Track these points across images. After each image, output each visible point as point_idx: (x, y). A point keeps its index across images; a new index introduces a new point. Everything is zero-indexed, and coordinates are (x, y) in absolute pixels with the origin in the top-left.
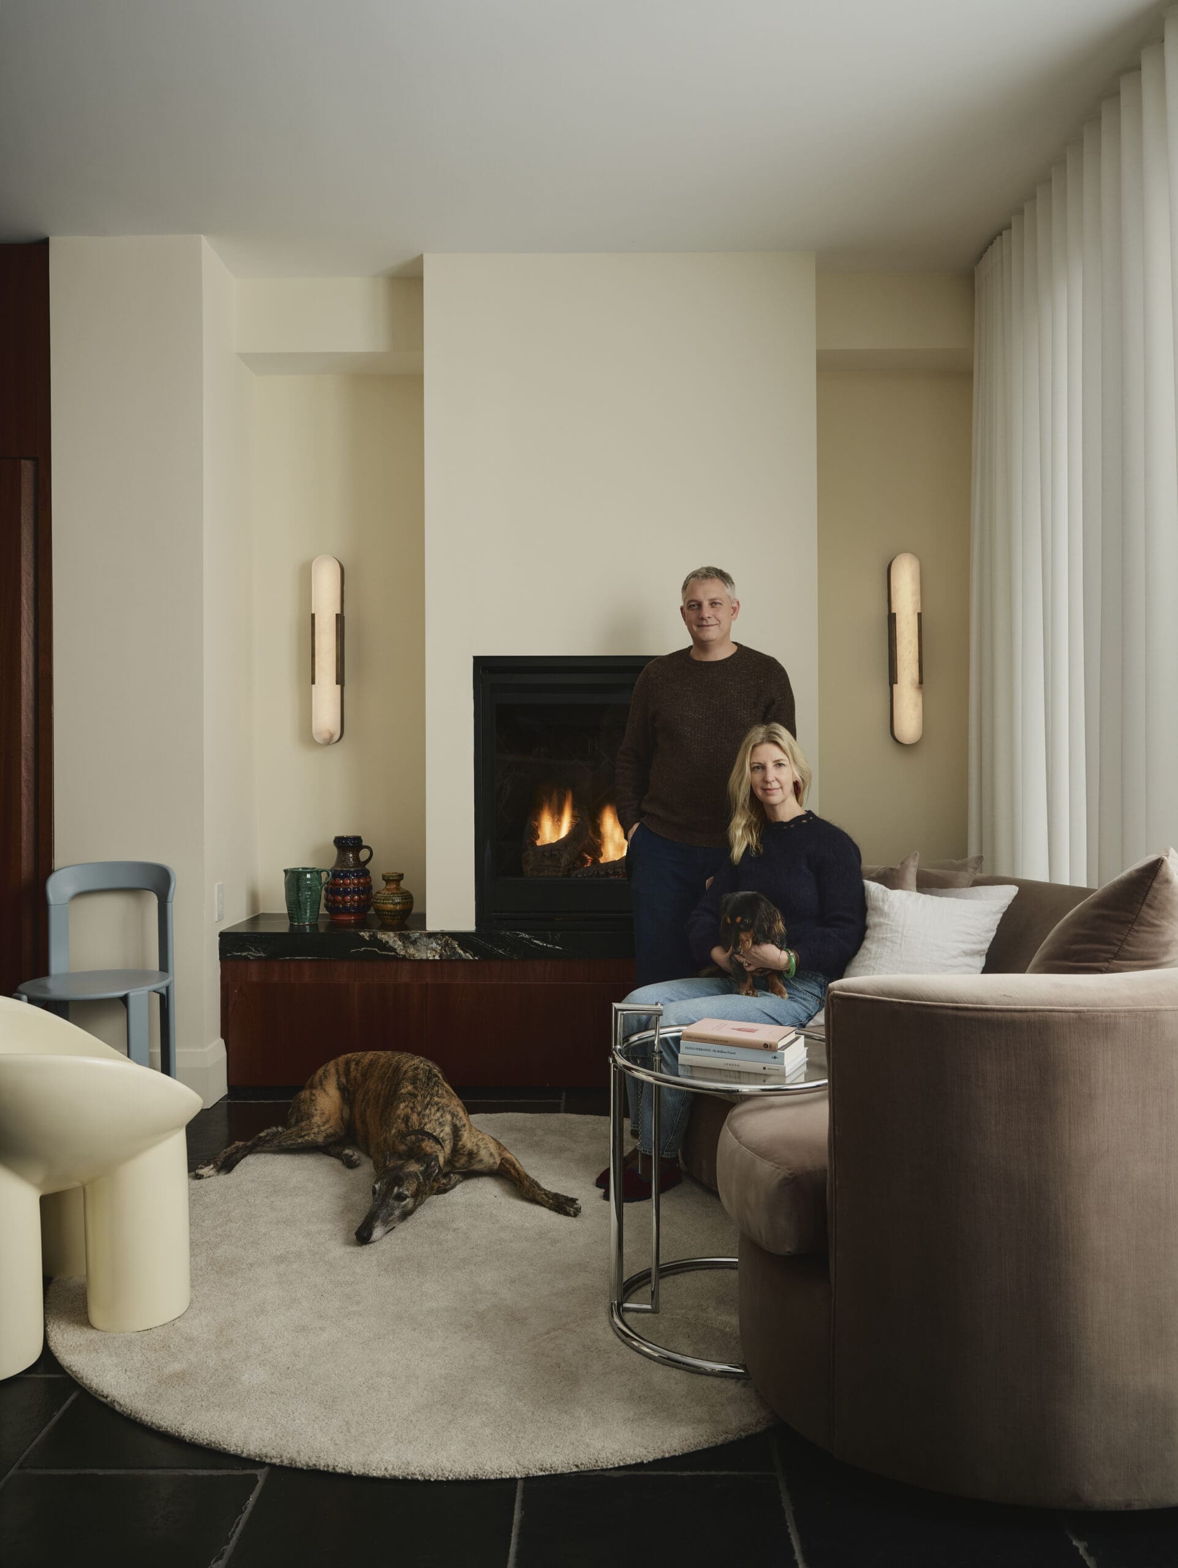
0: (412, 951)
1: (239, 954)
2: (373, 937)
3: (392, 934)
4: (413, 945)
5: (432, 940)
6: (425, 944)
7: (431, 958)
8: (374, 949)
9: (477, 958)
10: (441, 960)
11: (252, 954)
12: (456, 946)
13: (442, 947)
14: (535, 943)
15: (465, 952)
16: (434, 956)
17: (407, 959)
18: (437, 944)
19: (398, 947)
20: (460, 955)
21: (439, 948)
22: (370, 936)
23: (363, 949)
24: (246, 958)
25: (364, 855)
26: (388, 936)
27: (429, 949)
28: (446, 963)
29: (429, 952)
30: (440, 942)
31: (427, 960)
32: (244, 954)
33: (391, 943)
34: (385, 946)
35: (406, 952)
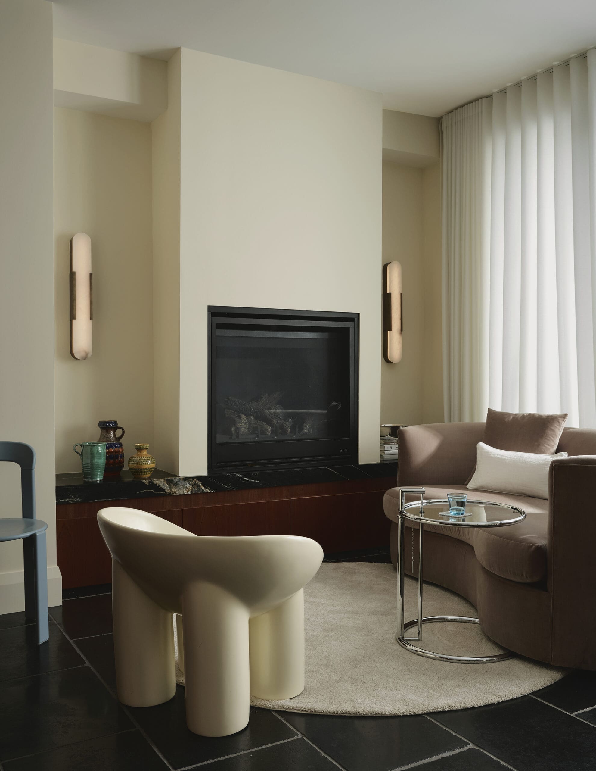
0: (174, 490)
1: (63, 500)
2: (151, 483)
3: (162, 480)
4: (175, 486)
5: (186, 482)
6: (182, 485)
7: (186, 493)
8: (151, 490)
9: (212, 491)
10: (192, 494)
11: (72, 500)
12: (201, 485)
13: (192, 486)
14: (245, 479)
15: (206, 488)
16: (188, 492)
17: (172, 495)
18: (190, 484)
19: (166, 488)
20: (203, 490)
21: (191, 486)
22: (149, 482)
23: (144, 491)
24: (68, 503)
25: (119, 433)
26: (160, 482)
27: (185, 488)
28: (195, 495)
29: (185, 489)
30: (191, 483)
31: (184, 495)
32: (66, 500)
33: (162, 486)
34: (158, 488)
35: (171, 491)
